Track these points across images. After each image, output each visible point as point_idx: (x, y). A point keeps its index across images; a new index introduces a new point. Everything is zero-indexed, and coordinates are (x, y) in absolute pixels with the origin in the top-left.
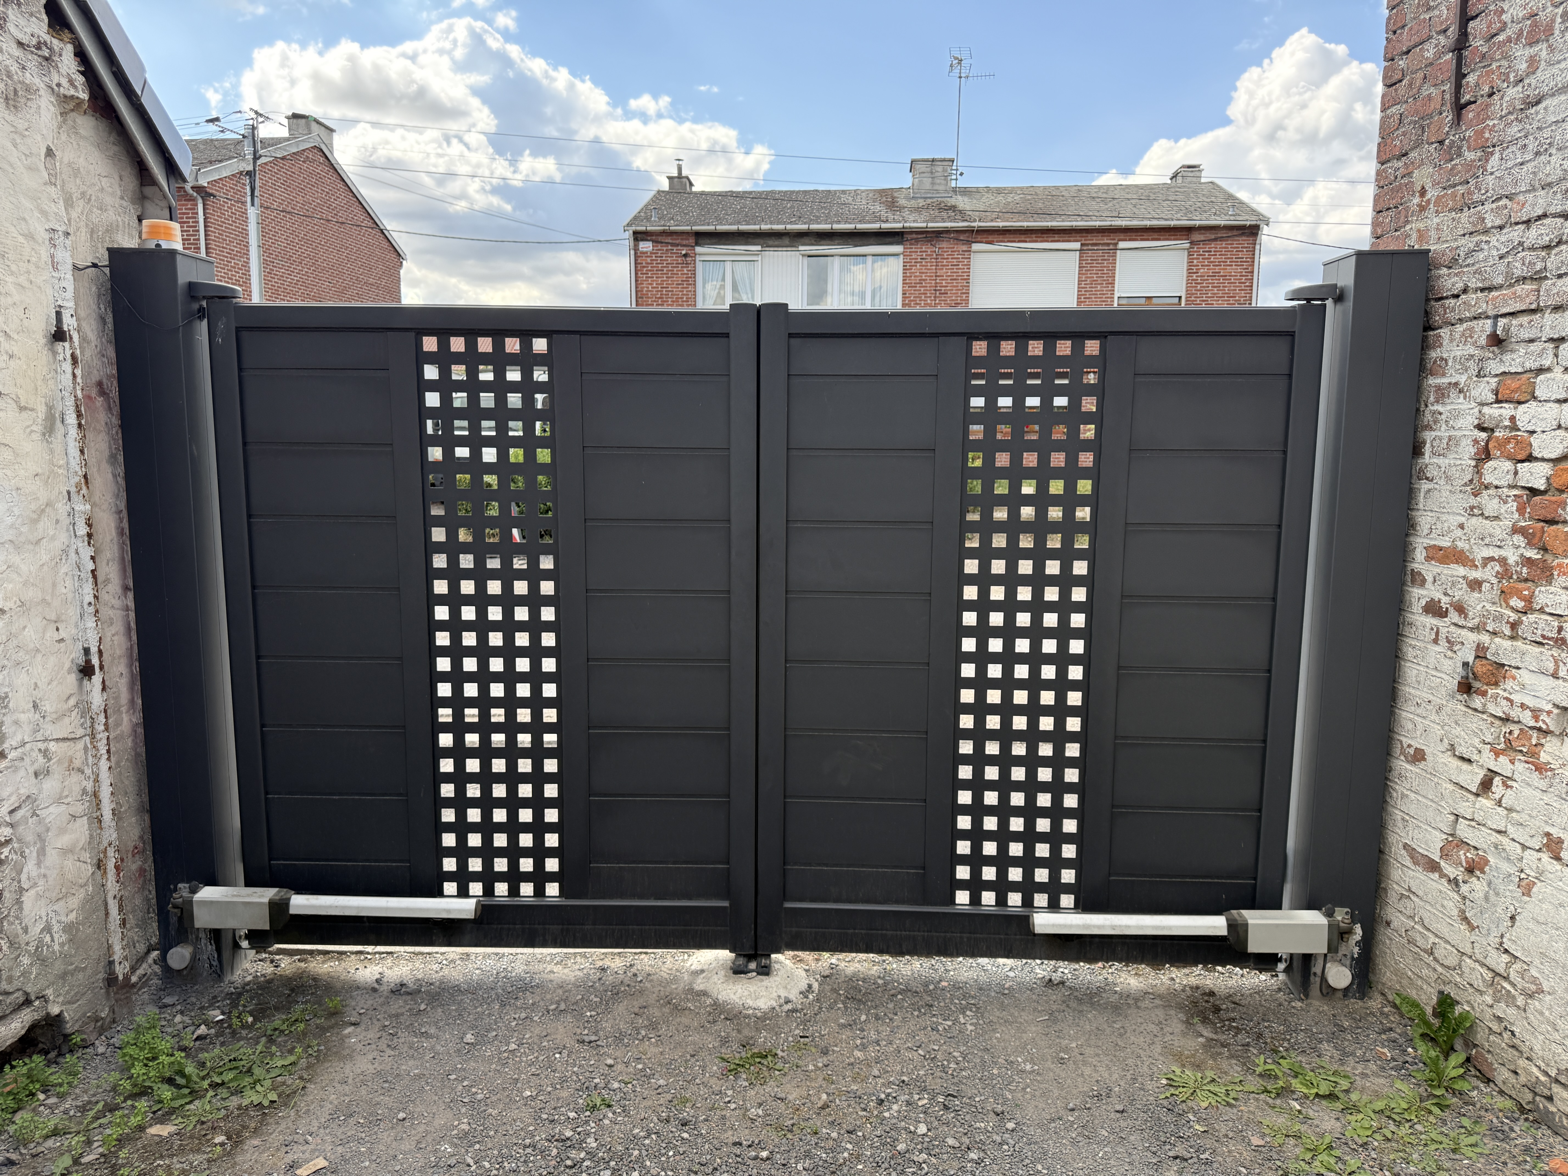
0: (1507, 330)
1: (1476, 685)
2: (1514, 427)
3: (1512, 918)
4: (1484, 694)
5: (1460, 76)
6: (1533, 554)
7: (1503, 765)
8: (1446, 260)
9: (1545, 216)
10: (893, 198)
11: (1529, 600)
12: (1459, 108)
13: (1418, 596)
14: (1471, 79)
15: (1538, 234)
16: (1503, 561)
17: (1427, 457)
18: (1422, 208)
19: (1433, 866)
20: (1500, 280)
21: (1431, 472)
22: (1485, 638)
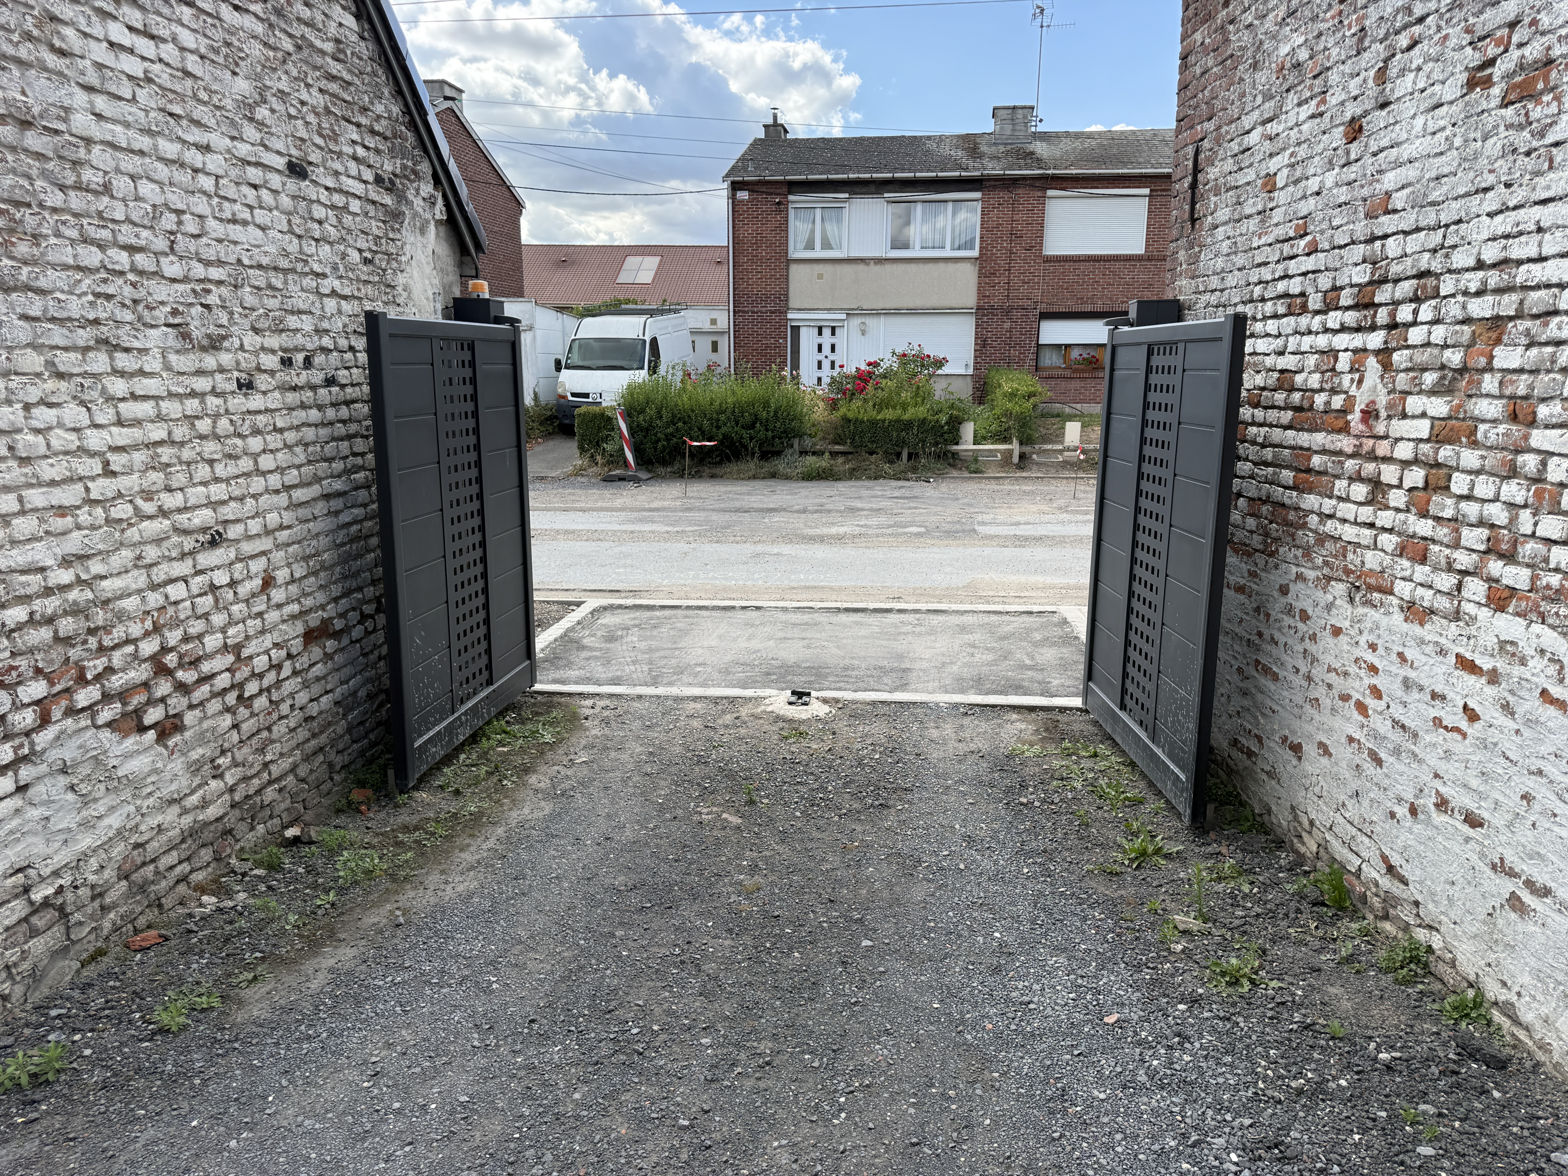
5: (1194, 202)
9: (1216, 289)
10: (975, 144)
12: (1193, 220)
14: (1197, 207)
15: (1214, 298)
18: (1181, 273)
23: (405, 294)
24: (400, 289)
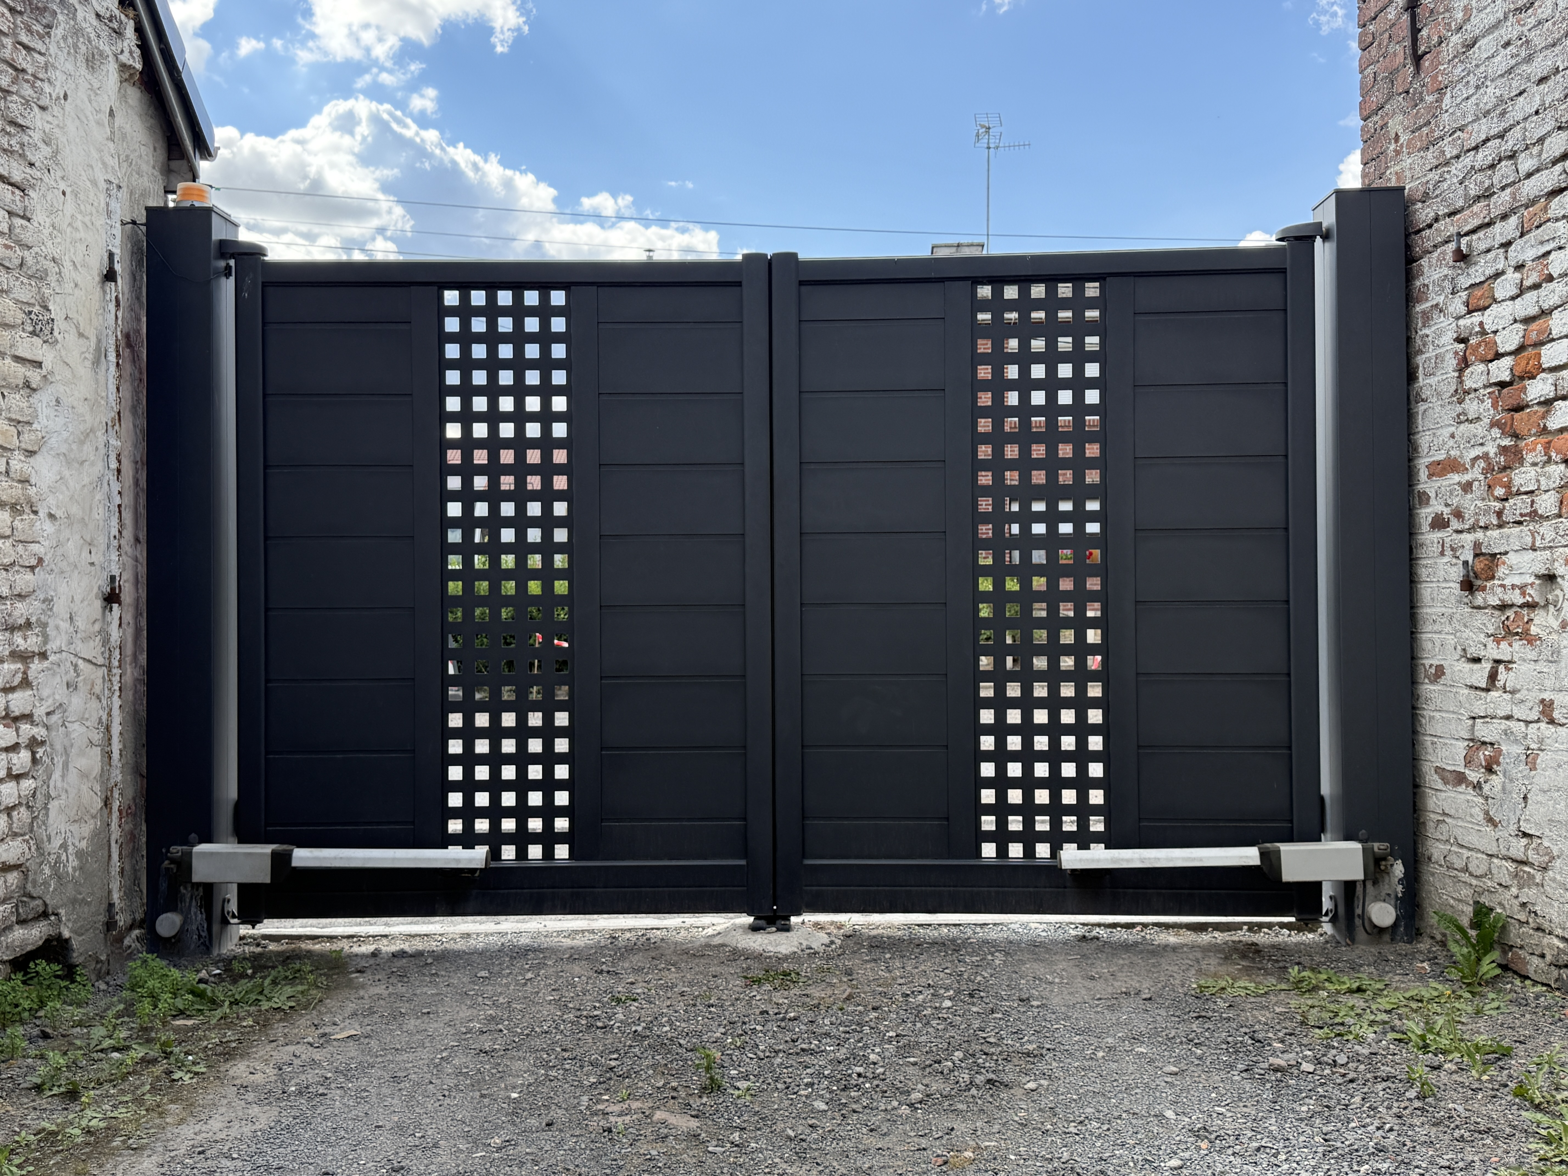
0: (1469, 246)
1: (1478, 582)
2: (1483, 332)
3: (1525, 798)
4: (1484, 589)
5: (1415, 31)
6: (1507, 442)
7: (1504, 651)
8: (1419, 195)
9: (1488, 140)
11: (1508, 486)
12: (1417, 59)
13: (1426, 514)
14: (1424, 33)
15: (1485, 156)
16: (1485, 457)
17: (1422, 380)
18: (1397, 153)
19: (1460, 779)
20: (1460, 203)
21: (1426, 393)
22: (1480, 535)
23: (46, 151)
24: (36, 136)
